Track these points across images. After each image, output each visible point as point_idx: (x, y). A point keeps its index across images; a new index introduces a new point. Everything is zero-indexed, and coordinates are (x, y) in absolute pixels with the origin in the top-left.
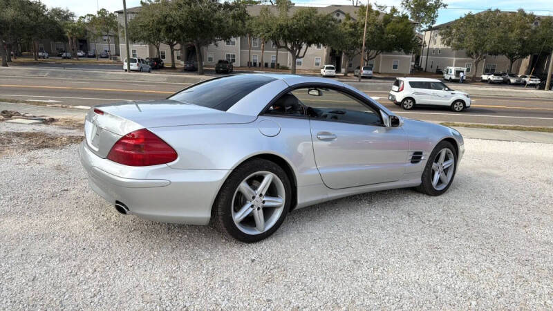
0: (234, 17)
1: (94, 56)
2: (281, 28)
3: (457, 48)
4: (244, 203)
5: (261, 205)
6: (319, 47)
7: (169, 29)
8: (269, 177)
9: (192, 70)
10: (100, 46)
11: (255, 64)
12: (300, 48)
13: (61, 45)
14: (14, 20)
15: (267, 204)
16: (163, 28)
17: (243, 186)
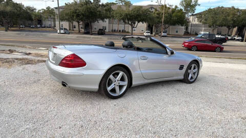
0: (106, 10)
1: (44, 27)
2: (126, 15)
3: (204, 23)
4: (112, 83)
5: (118, 84)
6: (143, 23)
7: (78, 16)
8: (121, 73)
9: (87, 33)
10: (47, 23)
11: (115, 31)
12: (135, 23)
13: (30, 22)
14: (10, 12)
15: (120, 84)
16: (75, 15)
17: (111, 77)
